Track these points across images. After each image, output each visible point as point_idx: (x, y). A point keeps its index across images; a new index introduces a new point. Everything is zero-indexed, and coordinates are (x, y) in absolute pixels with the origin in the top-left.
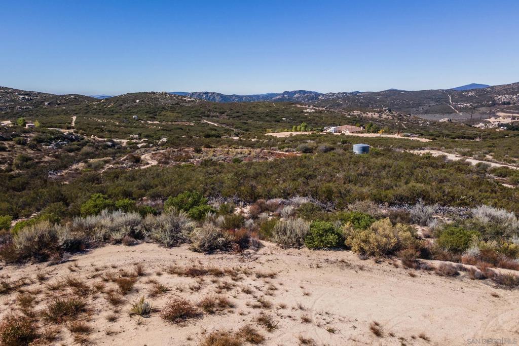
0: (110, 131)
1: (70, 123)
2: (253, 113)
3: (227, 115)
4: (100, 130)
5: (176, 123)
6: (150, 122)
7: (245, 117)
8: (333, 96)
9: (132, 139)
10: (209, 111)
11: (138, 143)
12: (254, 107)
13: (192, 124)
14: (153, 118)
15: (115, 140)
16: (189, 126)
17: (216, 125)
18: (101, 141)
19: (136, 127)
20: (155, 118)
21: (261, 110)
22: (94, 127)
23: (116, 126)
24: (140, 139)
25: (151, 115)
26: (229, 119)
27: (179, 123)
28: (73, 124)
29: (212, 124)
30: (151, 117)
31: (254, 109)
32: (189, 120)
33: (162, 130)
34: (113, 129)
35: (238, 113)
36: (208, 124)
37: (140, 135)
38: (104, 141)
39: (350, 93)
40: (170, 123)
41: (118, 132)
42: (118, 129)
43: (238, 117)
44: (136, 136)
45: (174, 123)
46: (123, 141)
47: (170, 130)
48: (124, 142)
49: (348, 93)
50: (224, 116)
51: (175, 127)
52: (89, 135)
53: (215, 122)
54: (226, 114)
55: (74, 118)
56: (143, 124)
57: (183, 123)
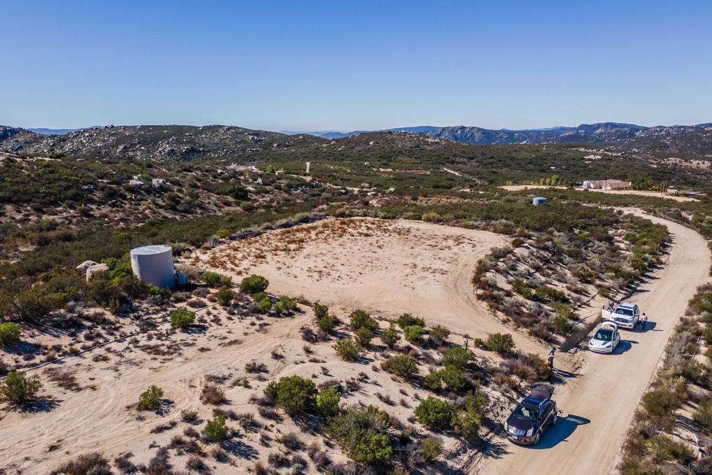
0: (342, 179)
1: (305, 170)
2: (513, 159)
3: (477, 162)
4: (334, 179)
5: (410, 171)
6: (382, 170)
7: (500, 165)
8: (661, 131)
9: (363, 187)
10: (455, 156)
11: (368, 192)
12: (516, 151)
13: (428, 173)
14: (386, 165)
15: (348, 188)
16: (424, 175)
17: (457, 174)
18: (336, 189)
19: (367, 176)
20: (388, 165)
21: (524, 154)
22: (328, 175)
23: (347, 173)
24: (370, 188)
25: (384, 162)
26: (478, 167)
27: (413, 171)
28: (308, 171)
29: (452, 172)
30: (384, 164)
31: (515, 154)
32: (426, 169)
33: (394, 179)
34: (345, 176)
35: (491, 158)
36: (448, 173)
37: (370, 184)
38: (339, 189)
39: (692, 127)
40: (403, 171)
41: (349, 180)
42: (349, 176)
43: (491, 164)
44: (367, 185)
45: (408, 171)
46: (354, 189)
47: (402, 180)
48: (356, 190)
49: (689, 127)
50: (474, 163)
51: (410, 176)
52: (325, 183)
53: (456, 171)
54: (476, 160)
55: (308, 164)
56: (374, 172)
57: (419, 171)
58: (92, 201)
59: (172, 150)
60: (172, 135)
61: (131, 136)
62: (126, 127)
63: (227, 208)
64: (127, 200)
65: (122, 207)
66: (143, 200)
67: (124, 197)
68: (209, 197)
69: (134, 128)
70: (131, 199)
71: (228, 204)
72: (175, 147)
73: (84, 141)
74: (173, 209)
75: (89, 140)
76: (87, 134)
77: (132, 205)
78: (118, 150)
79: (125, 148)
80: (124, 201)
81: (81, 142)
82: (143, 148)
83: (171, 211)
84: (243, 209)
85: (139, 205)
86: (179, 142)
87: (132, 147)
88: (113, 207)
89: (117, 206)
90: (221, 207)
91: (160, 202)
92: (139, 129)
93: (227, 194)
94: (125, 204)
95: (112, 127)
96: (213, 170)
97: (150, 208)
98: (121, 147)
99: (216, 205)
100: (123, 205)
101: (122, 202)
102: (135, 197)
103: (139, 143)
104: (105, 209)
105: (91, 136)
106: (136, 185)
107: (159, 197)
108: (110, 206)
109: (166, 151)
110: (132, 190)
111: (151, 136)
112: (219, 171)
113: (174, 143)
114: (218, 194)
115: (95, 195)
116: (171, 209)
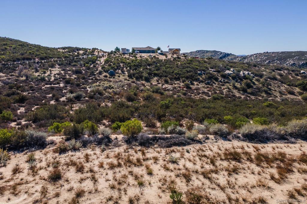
58: (197, 80)
59: (294, 64)
60: (297, 56)
61: (275, 57)
62: (274, 52)
63: (289, 96)
64: (218, 82)
65: (212, 85)
66: (227, 82)
67: (217, 79)
68: (279, 87)
69: (278, 53)
70: (221, 81)
71: (292, 93)
72: (296, 62)
73: (253, 59)
74: (244, 91)
75: (255, 58)
76: (255, 56)
77: (219, 85)
78: (266, 63)
79: (269, 62)
80: (216, 82)
81: (252, 59)
82: (278, 62)
83: (241, 92)
84: (303, 98)
85: (224, 85)
86: (299, 59)
87: (273, 62)
88: (207, 85)
89: (209, 84)
90: (284, 94)
91: (238, 85)
92: (280, 53)
93: (296, 86)
94: (215, 84)
95: (267, 52)
96: (297, 71)
97: (229, 88)
98: (267, 61)
99: (280, 92)
100: (214, 84)
101: (214, 83)
102: (224, 80)
103: (277, 60)
104: (201, 85)
105: (256, 56)
106: (228, 73)
107: (239, 82)
108: (205, 84)
109: (291, 64)
110: (224, 76)
111: (285, 56)
112: (302, 71)
113: (296, 60)
114: (289, 85)
115: (202, 77)
116: (242, 91)
